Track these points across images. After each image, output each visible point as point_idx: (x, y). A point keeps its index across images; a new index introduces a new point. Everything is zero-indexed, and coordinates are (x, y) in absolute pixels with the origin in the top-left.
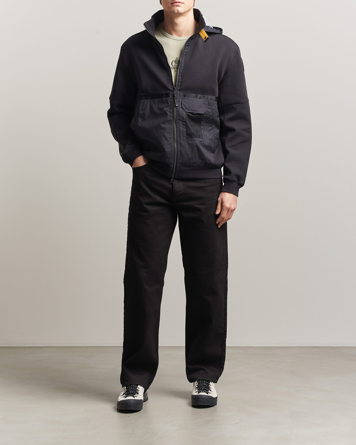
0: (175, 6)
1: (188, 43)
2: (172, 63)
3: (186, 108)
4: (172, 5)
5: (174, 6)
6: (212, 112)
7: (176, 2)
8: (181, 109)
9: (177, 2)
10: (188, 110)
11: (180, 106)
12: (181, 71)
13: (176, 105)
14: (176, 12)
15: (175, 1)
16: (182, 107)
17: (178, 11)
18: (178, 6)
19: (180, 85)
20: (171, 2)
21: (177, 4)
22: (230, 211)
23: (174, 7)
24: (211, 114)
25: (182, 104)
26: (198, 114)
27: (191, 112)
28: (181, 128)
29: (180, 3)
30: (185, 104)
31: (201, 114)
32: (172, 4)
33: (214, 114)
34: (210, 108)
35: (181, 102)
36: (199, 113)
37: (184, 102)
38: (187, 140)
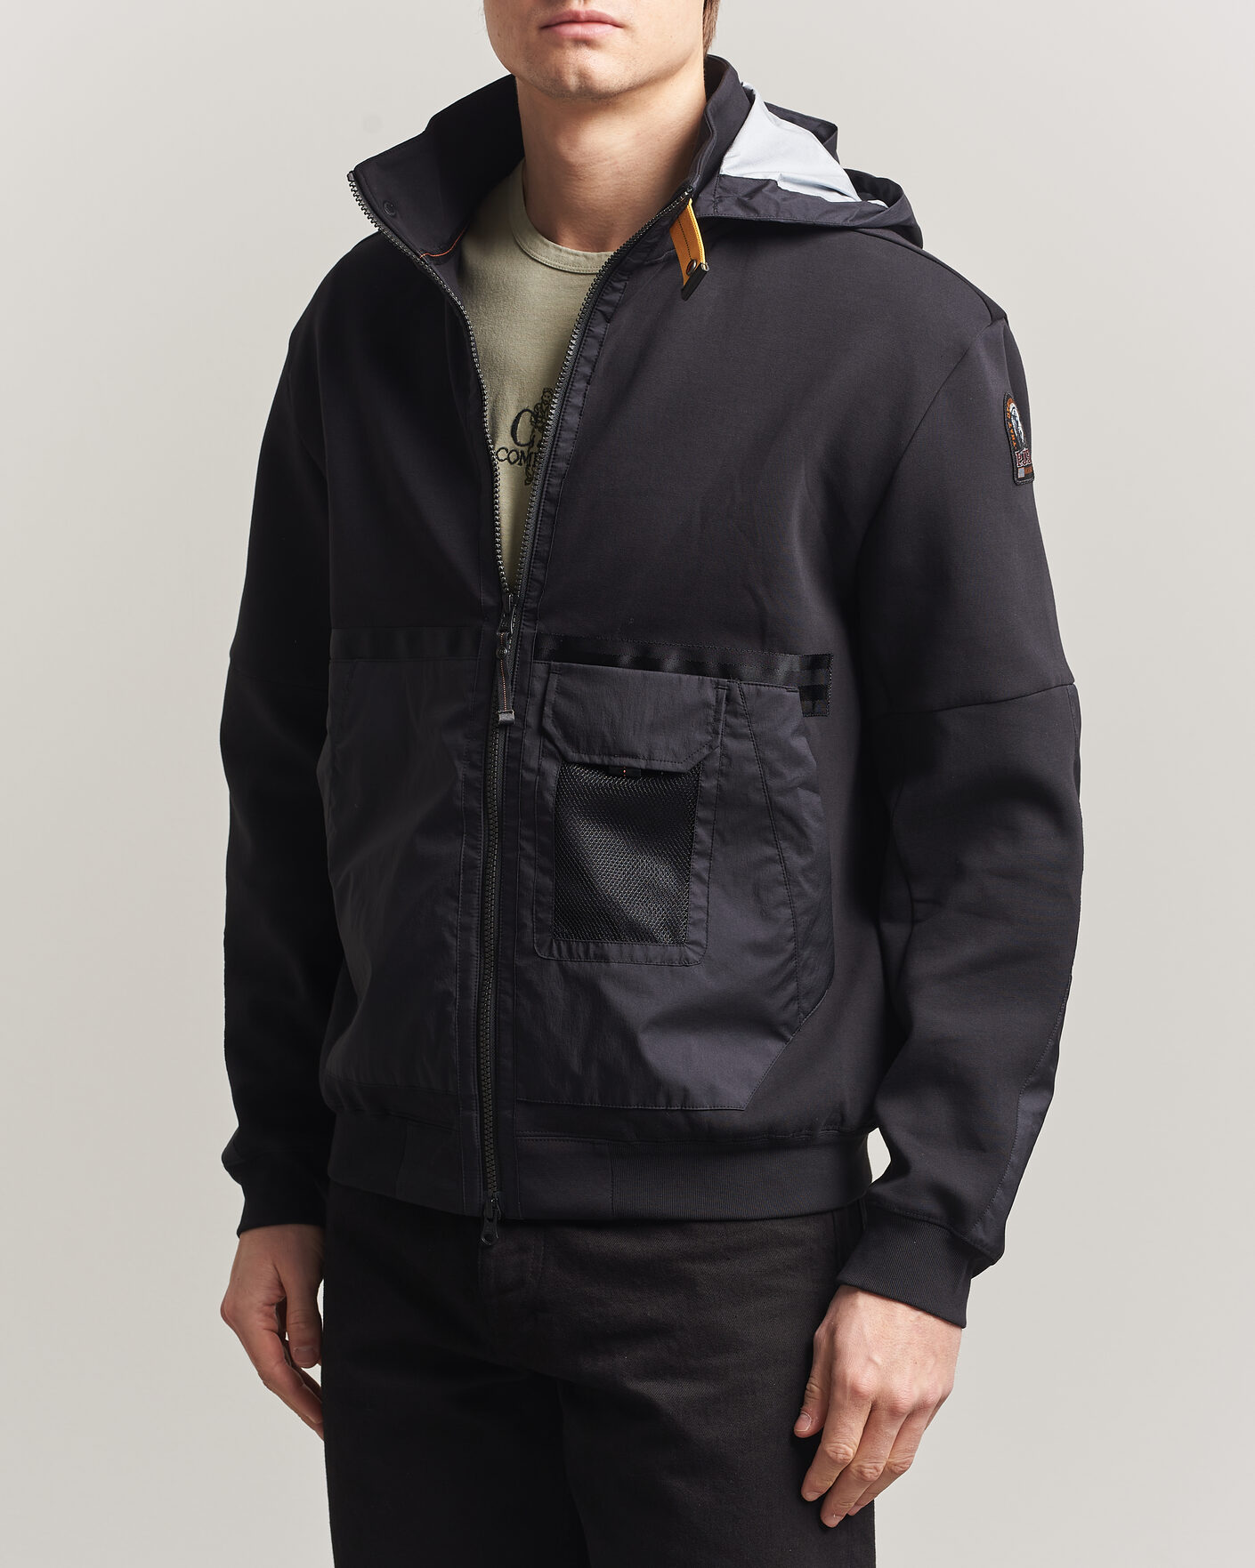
0: (568, 44)
1: (608, 303)
2: (516, 421)
3: (568, 737)
4: (546, 33)
5: (559, 44)
6: (762, 761)
7: (575, 20)
8: (532, 743)
9: (583, 17)
10: (578, 749)
11: (532, 719)
12: (551, 490)
13: (503, 717)
14: (572, 81)
15: (566, 9)
16: (542, 732)
17: (583, 76)
18: (587, 42)
19: (541, 578)
20: (543, 15)
21: (578, 30)
22: (883, 1415)
23: (557, 53)
24: (754, 769)
25: (547, 710)
26: (649, 773)
27: (597, 760)
28: (529, 871)
29: (600, 21)
30: (563, 704)
31: (669, 775)
32: (546, 27)
33: (776, 774)
34: (746, 731)
35: (539, 697)
36: (657, 765)
37: (562, 692)
38: (555, 952)
